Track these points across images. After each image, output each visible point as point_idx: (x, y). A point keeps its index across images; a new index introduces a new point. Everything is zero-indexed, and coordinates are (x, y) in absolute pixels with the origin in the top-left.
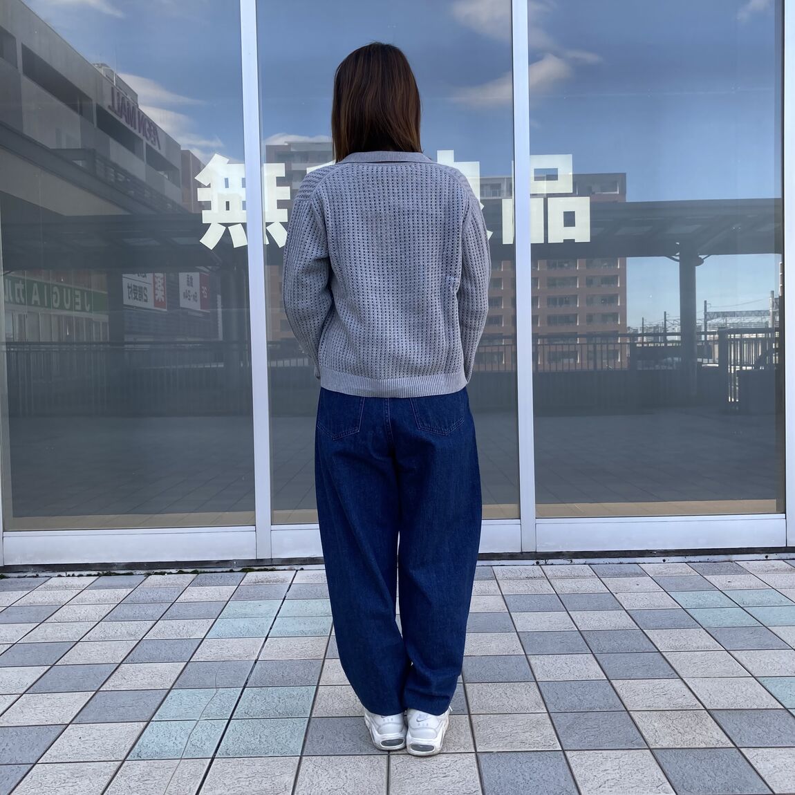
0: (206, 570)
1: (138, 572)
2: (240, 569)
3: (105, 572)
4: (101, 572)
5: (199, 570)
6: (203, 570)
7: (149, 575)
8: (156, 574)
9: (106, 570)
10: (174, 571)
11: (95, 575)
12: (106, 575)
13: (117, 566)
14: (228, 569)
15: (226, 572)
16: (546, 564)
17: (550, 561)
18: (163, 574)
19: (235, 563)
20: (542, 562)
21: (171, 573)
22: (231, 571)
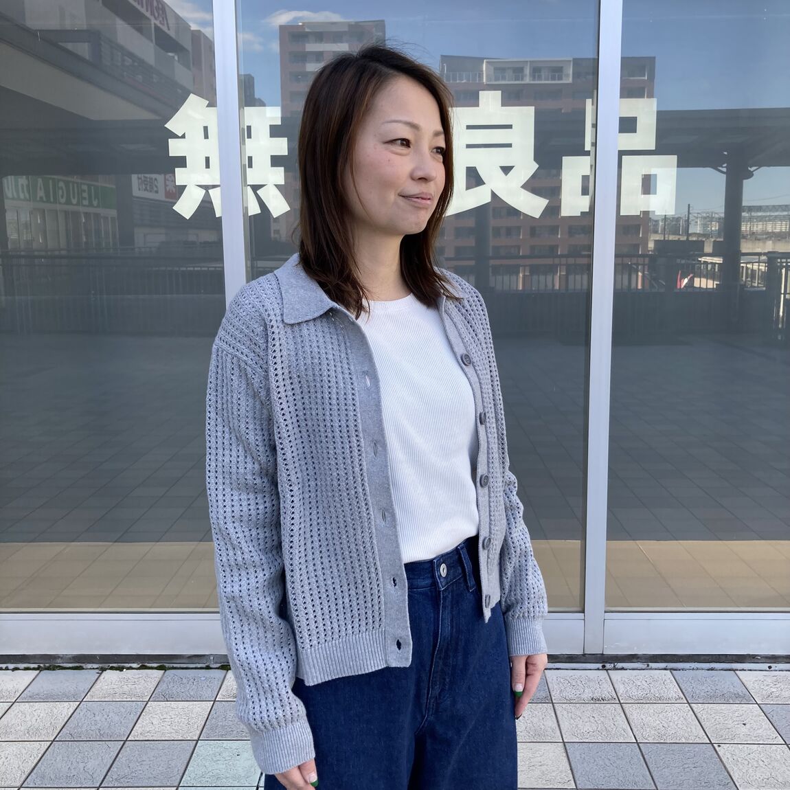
0: (175, 665)
1: (90, 666)
2: (218, 665)
3: (47, 665)
4: (42, 665)
5: (167, 665)
6: (171, 665)
7: (103, 670)
8: (112, 668)
9: (48, 663)
10: (135, 665)
11: (34, 669)
12: (48, 669)
13: (62, 658)
14: (204, 666)
15: (201, 668)
16: (615, 669)
17: (620, 665)
18: (121, 669)
19: (212, 658)
20: (608, 666)
21: (131, 668)
22: (208, 668)
